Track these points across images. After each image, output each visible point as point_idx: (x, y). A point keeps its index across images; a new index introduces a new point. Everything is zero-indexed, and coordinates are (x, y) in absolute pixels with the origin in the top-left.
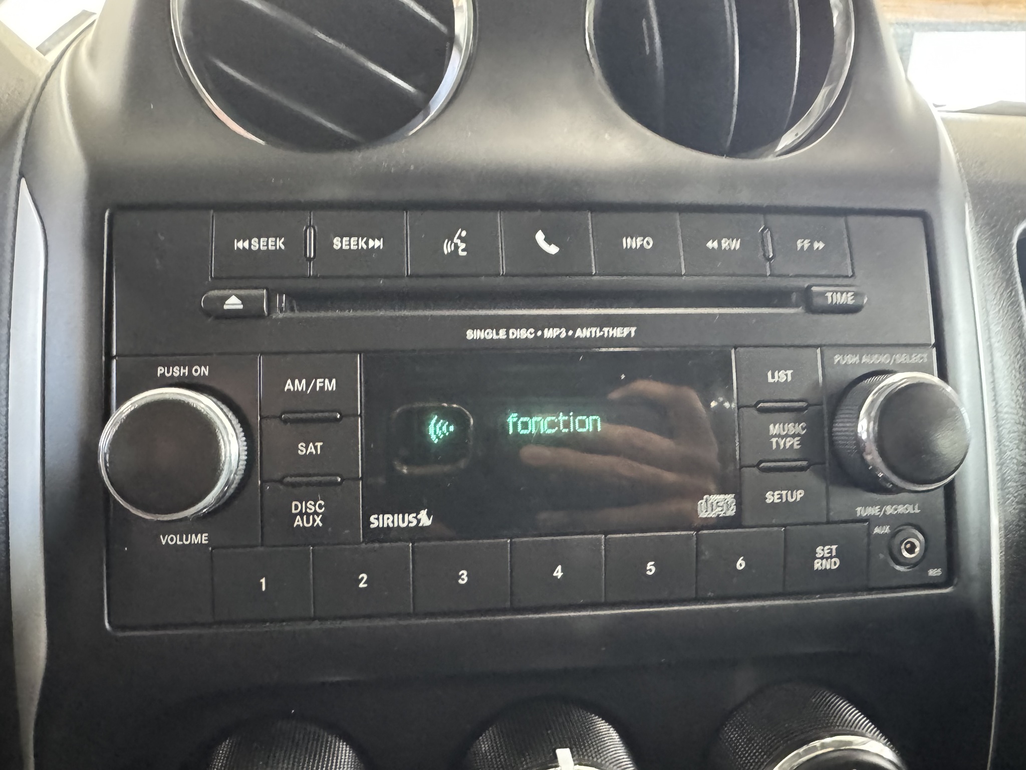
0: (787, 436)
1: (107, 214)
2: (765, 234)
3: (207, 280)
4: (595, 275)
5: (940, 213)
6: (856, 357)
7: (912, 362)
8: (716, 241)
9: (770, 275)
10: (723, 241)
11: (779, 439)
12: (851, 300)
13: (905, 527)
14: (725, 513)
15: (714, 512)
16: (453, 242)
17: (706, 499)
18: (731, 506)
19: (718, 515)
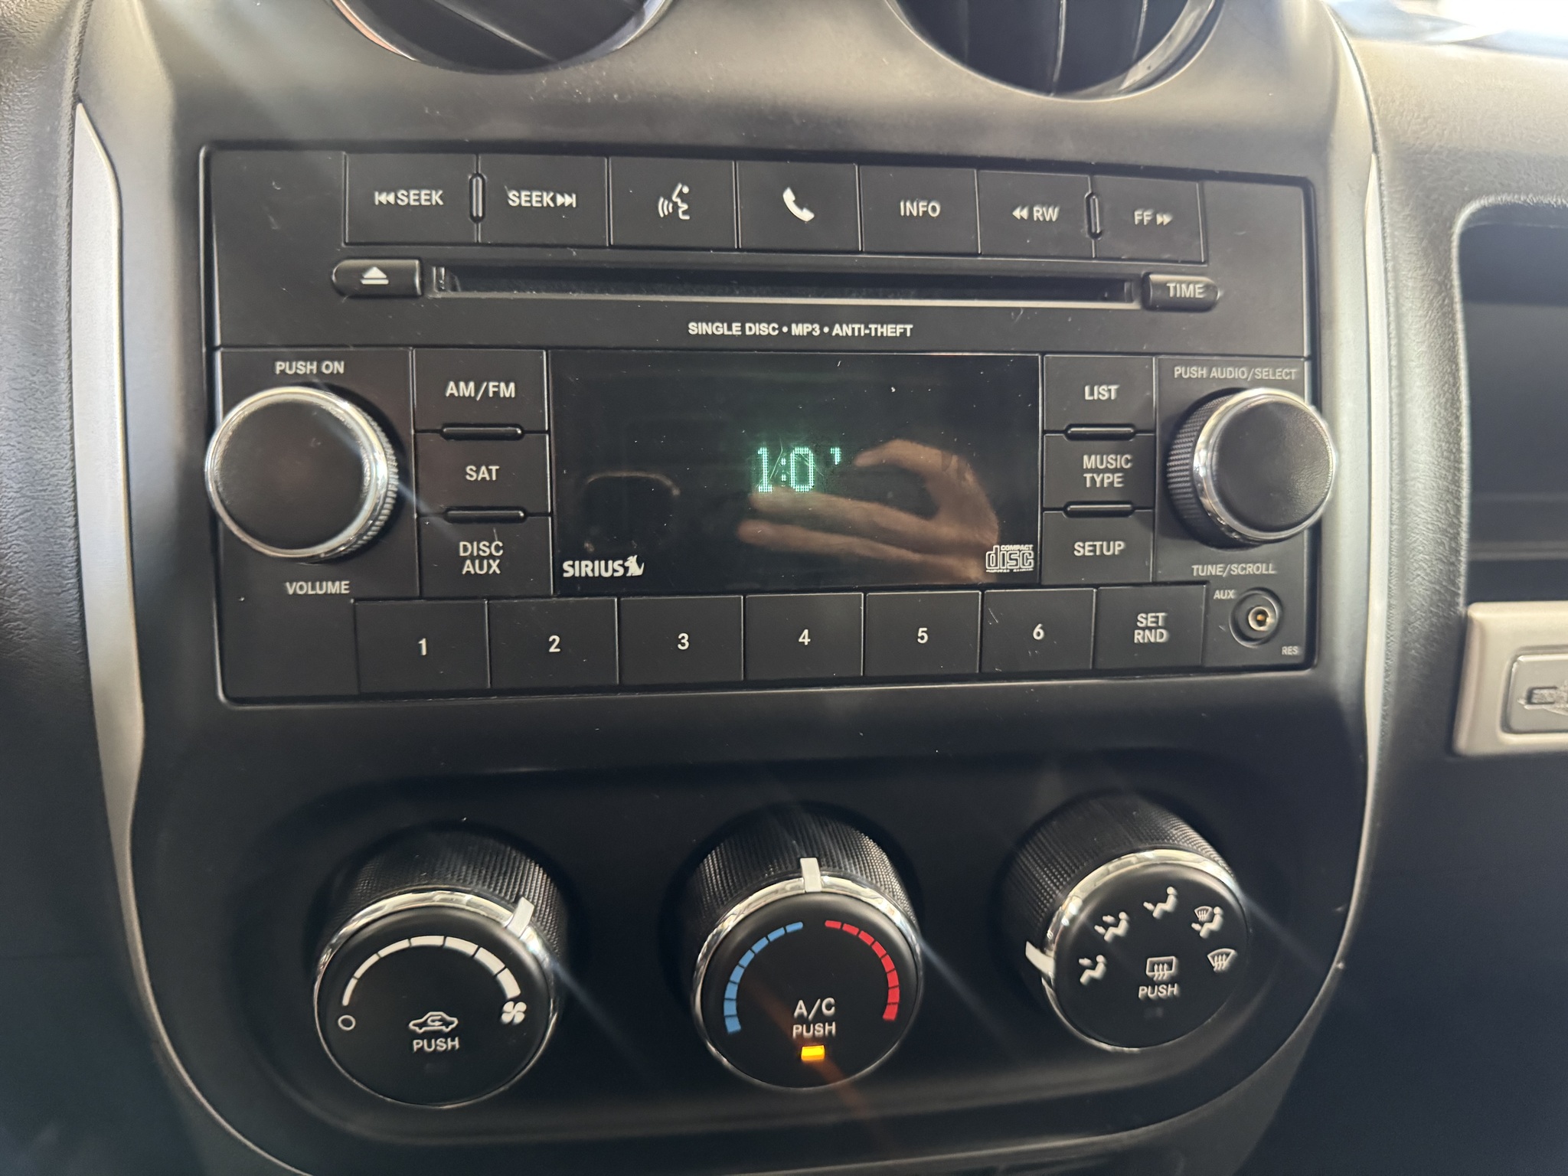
0: (1106, 470)
1: (202, 154)
2: (1091, 201)
3: (339, 246)
4: (861, 252)
5: (1327, 182)
6: (1202, 370)
7: (1276, 379)
8: (1025, 209)
9: (1097, 258)
10: (1036, 209)
11: (1095, 475)
12: (1200, 294)
13: (1256, 592)
14: (1020, 568)
15: (1005, 567)
16: (670, 200)
17: (996, 549)
18: (1027, 559)
19: (1012, 570)
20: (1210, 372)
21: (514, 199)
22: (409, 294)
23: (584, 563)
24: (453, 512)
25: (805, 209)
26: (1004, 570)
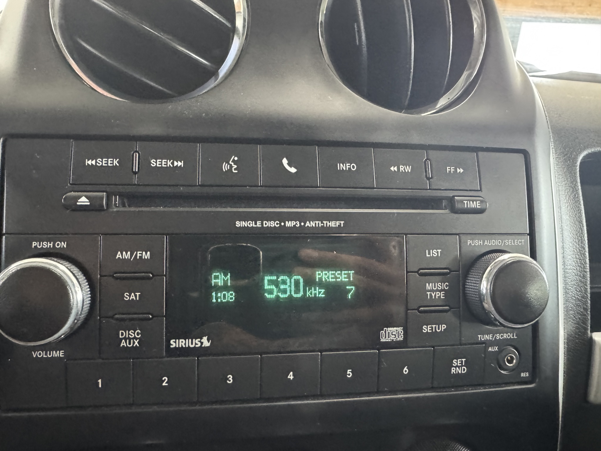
0: (437, 290)
1: (2, 141)
2: (427, 162)
3: (67, 185)
4: (319, 187)
5: (535, 151)
6: (481, 241)
7: (515, 245)
8: (396, 167)
9: (430, 189)
10: (401, 166)
11: (432, 293)
12: (479, 206)
13: (508, 347)
14: (397, 339)
15: (390, 339)
16: (229, 164)
17: (385, 330)
18: (400, 334)
19: (393, 340)
20: (484, 242)
21: (154, 163)
22: (100, 209)
23: (181, 340)
24: (117, 316)
25: (293, 168)
26: (389, 340)
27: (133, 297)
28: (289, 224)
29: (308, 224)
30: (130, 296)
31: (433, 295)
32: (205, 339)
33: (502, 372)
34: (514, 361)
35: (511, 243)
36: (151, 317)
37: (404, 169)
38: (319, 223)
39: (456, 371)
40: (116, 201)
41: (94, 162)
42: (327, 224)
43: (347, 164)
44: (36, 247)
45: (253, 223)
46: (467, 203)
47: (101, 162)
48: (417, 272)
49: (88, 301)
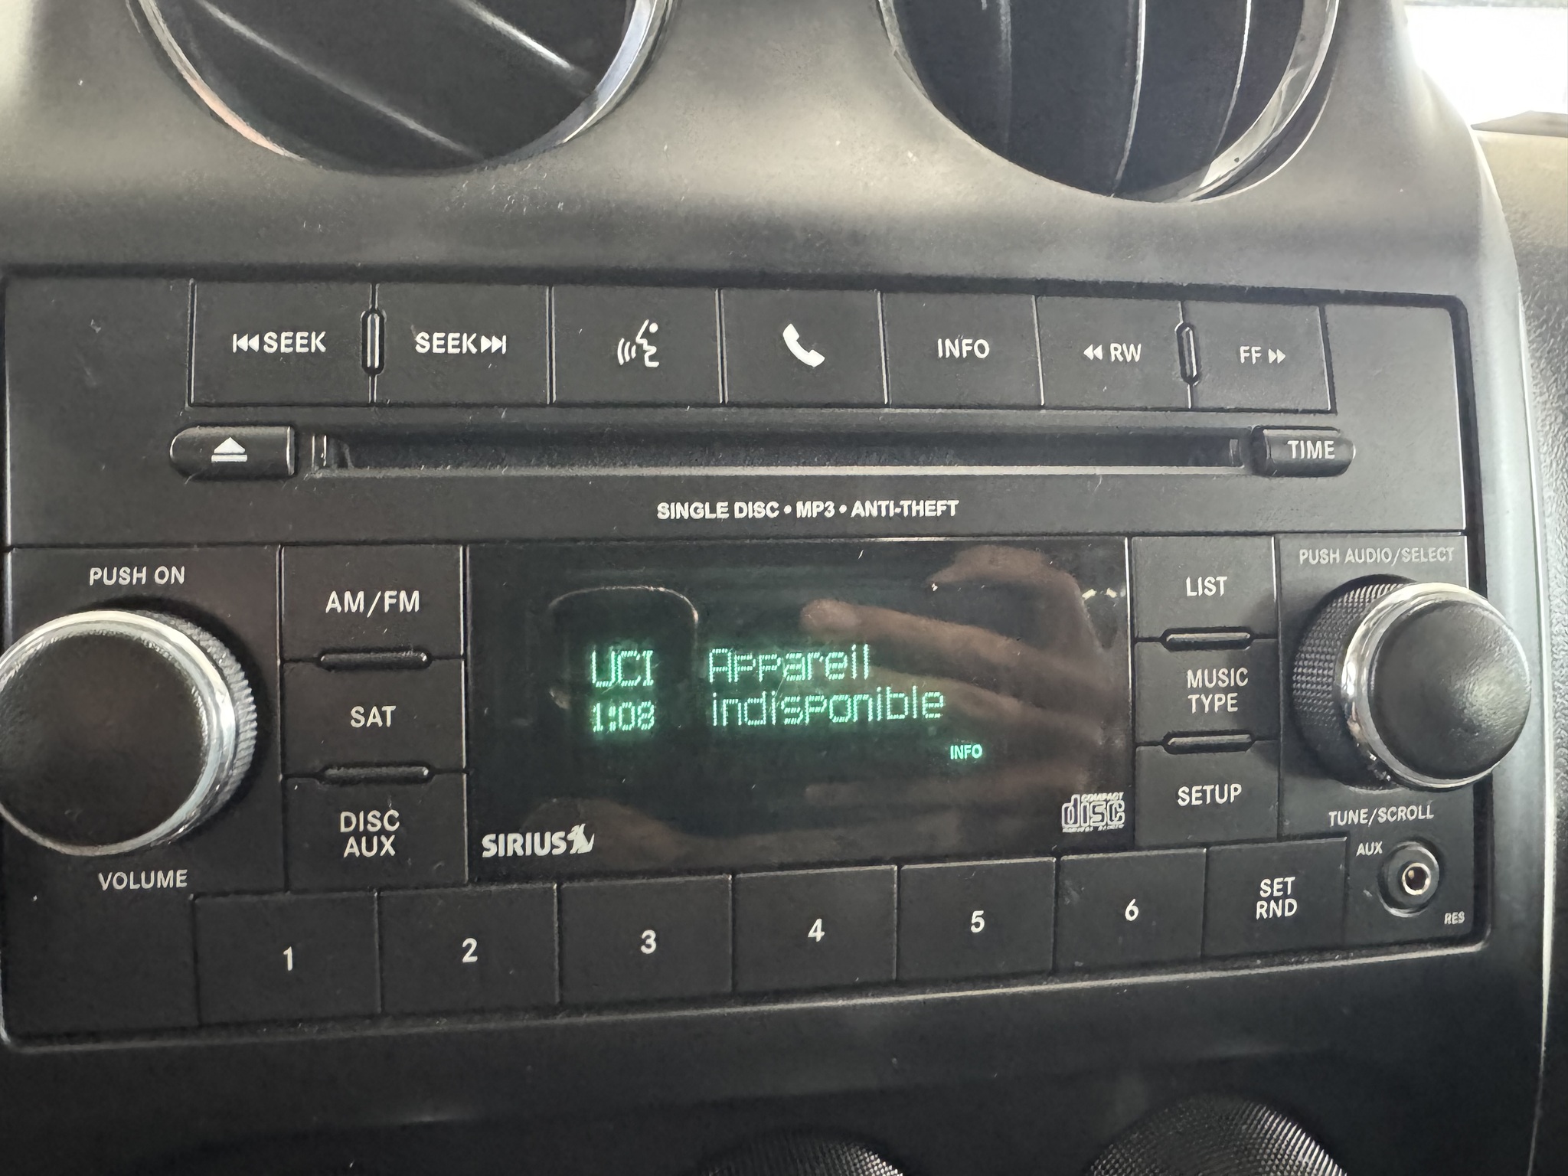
0: (1217, 689)
2: (1184, 334)
3: (183, 408)
4: (887, 406)
5: (1479, 301)
6: (1334, 553)
7: (1428, 561)
8: (1100, 348)
9: (1193, 409)
10: (1113, 346)
11: (1203, 697)
12: (1330, 453)
13: (1408, 843)
14: (1107, 824)
15: (1088, 824)
16: (633, 343)
17: (1076, 800)
18: (1116, 812)
19: (1096, 828)
20: (1343, 555)
21: (423, 343)
22: (277, 474)
23: (511, 837)
24: (332, 772)
25: (812, 351)
26: (1086, 828)
27: (375, 718)
28: (806, 509)
29: (858, 509)
30: (366, 715)
31: (1207, 703)
32: (578, 833)
33: (1394, 911)
34: (1428, 882)
35: (1418, 557)
36: (426, 772)
37: (1122, 353)
38: (888, 508)
39: (1268, 911)
40: (319, 450)
41: (255, 343)
42: (910, 507)
43: (965, 342)
44: (99, 582)
45: (704, 508)
46: (1298, 447)
47: (274, 343)
48: (1162, 640)
49: (249, 733)
